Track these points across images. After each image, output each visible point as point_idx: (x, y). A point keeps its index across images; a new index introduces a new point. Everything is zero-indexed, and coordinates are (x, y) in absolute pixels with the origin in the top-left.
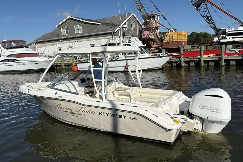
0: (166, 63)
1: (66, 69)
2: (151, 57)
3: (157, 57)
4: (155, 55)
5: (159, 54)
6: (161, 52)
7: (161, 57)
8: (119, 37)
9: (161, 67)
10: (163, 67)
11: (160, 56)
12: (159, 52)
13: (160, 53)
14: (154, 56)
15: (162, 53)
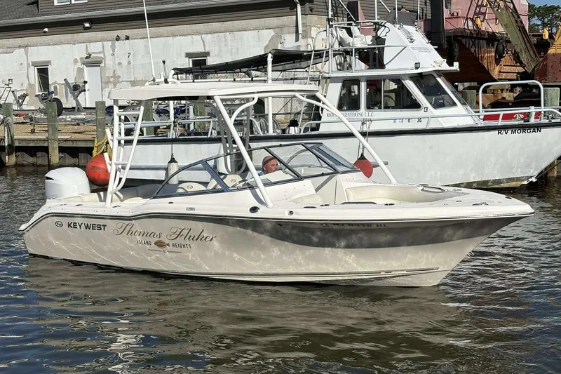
1: (23, 165)
2: (482, 124)
3: (514, 128)
4: (506, 117)
5: (528, 115)
6: (538, 104)
7: (538, 127)
8: (329, 20)
9: (534, 180)
10: (543, 177)
11: (533, 121)
12: (527, 104)
13: (533, 109)
14: (500, 122)
15: (542, 109)
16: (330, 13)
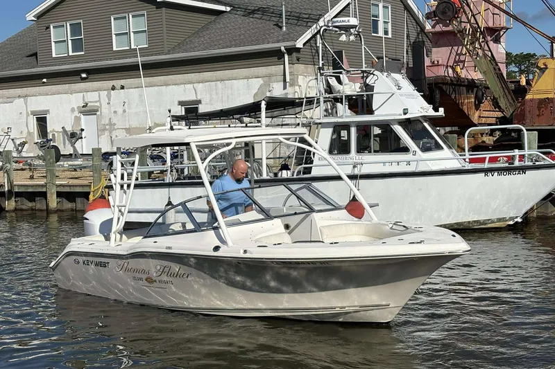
0: (544, 199)
2: (469, 166)
3: (500, 170)
4: (493, 160)
5: (511, 159)
6: (521, 147)
7: (523, 169)
8: (319, 69)
9: (519, 220)
10: (526, 217)
11: (517, 163)
12: (512, 148)
13: (517, 152)
14: (486, 165)
15: (526, 152)
16: (321, 62)
